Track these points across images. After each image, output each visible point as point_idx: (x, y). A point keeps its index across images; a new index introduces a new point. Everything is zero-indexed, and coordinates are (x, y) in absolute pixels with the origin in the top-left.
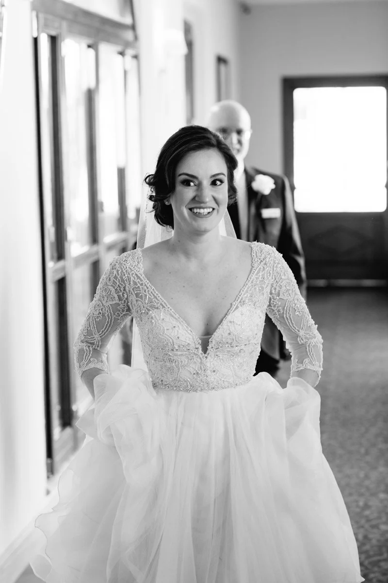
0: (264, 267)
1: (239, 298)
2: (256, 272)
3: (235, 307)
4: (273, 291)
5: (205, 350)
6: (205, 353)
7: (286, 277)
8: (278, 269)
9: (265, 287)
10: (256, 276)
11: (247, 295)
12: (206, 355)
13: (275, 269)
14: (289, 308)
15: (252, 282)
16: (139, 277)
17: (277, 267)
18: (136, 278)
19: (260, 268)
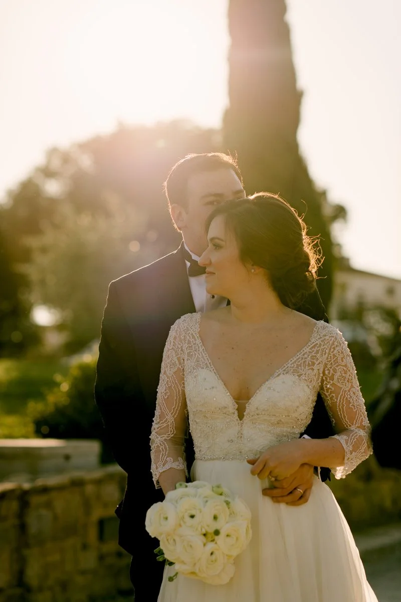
0: (320, 343)
1: (285, 366)
2: (312, 346)
3: (277, 374)
4: (327, 372)
5: (241, 417)
6: (241, 420)
7: (343, 364)
8: (336, 351)
9: (317, 363)
10: (310, 350)
11: (294, 366)
12: (241, 422)
13: (332, 350)
14: (344, 398)
15: (304, 355)
16: (193, 337)
17: (334, 348)
18: (191, 338)
19: (317, 344)
